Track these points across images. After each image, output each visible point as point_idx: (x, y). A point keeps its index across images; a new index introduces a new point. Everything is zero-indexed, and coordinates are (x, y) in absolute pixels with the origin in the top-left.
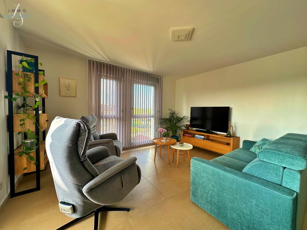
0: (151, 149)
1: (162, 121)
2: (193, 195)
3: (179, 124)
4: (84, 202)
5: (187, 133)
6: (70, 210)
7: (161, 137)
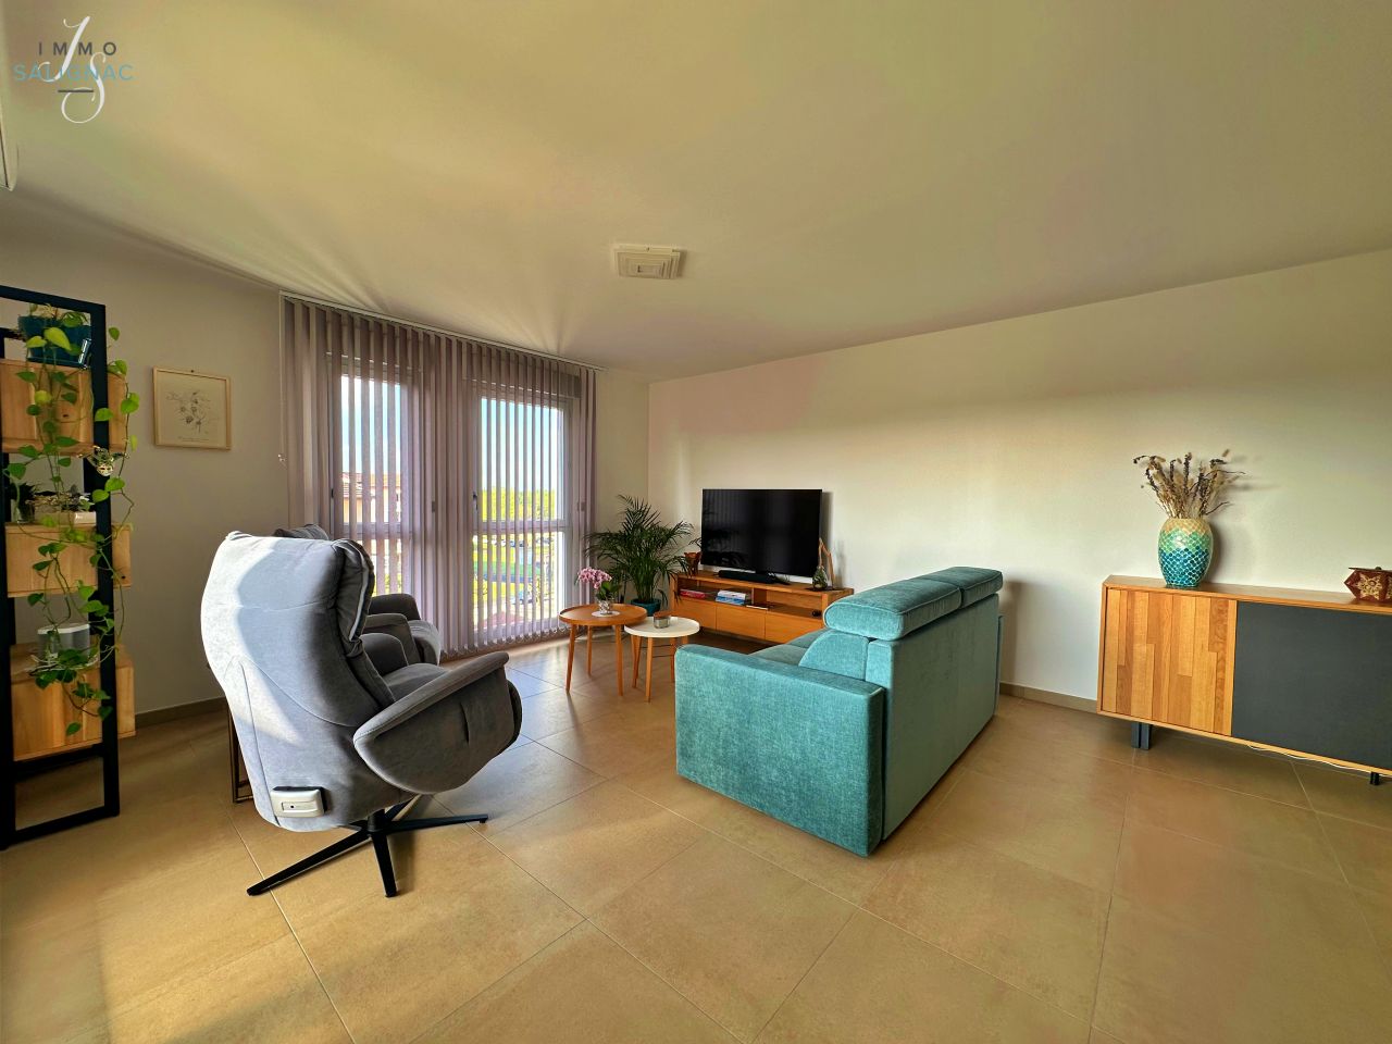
0: (553, 655)
1: (597, 542)
2: (684, 754)
3: (660, 555)
4: (355, 778)
5: (691, 585)
6: (315, 803)
7: (592, 601)
